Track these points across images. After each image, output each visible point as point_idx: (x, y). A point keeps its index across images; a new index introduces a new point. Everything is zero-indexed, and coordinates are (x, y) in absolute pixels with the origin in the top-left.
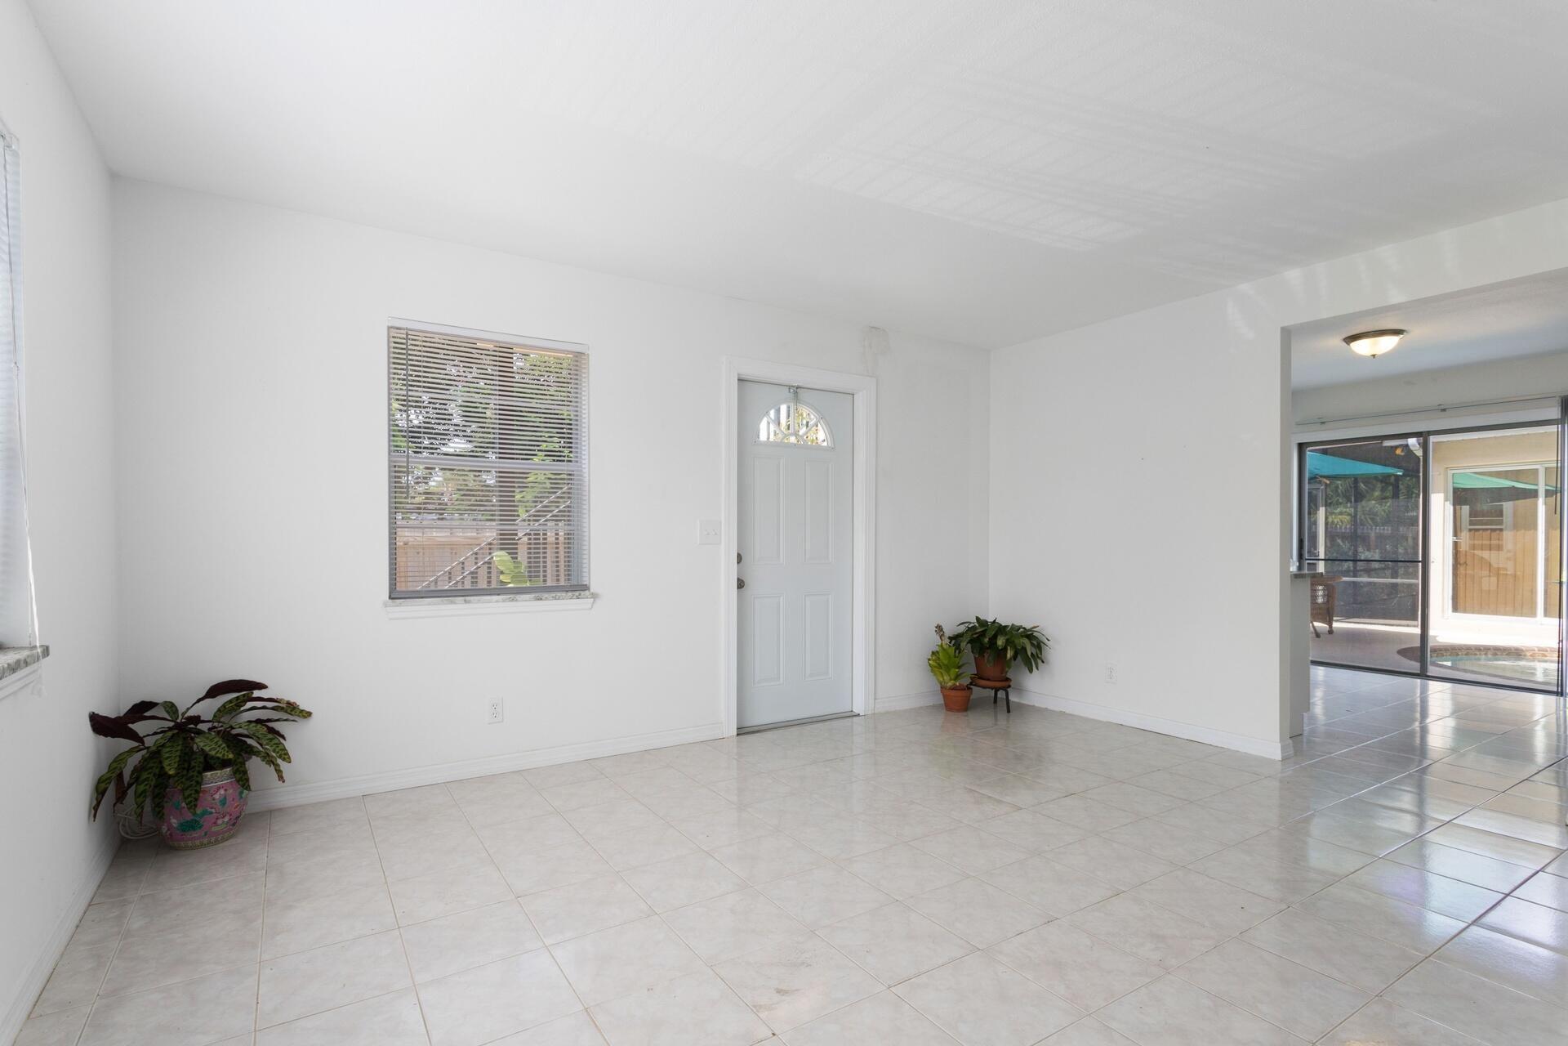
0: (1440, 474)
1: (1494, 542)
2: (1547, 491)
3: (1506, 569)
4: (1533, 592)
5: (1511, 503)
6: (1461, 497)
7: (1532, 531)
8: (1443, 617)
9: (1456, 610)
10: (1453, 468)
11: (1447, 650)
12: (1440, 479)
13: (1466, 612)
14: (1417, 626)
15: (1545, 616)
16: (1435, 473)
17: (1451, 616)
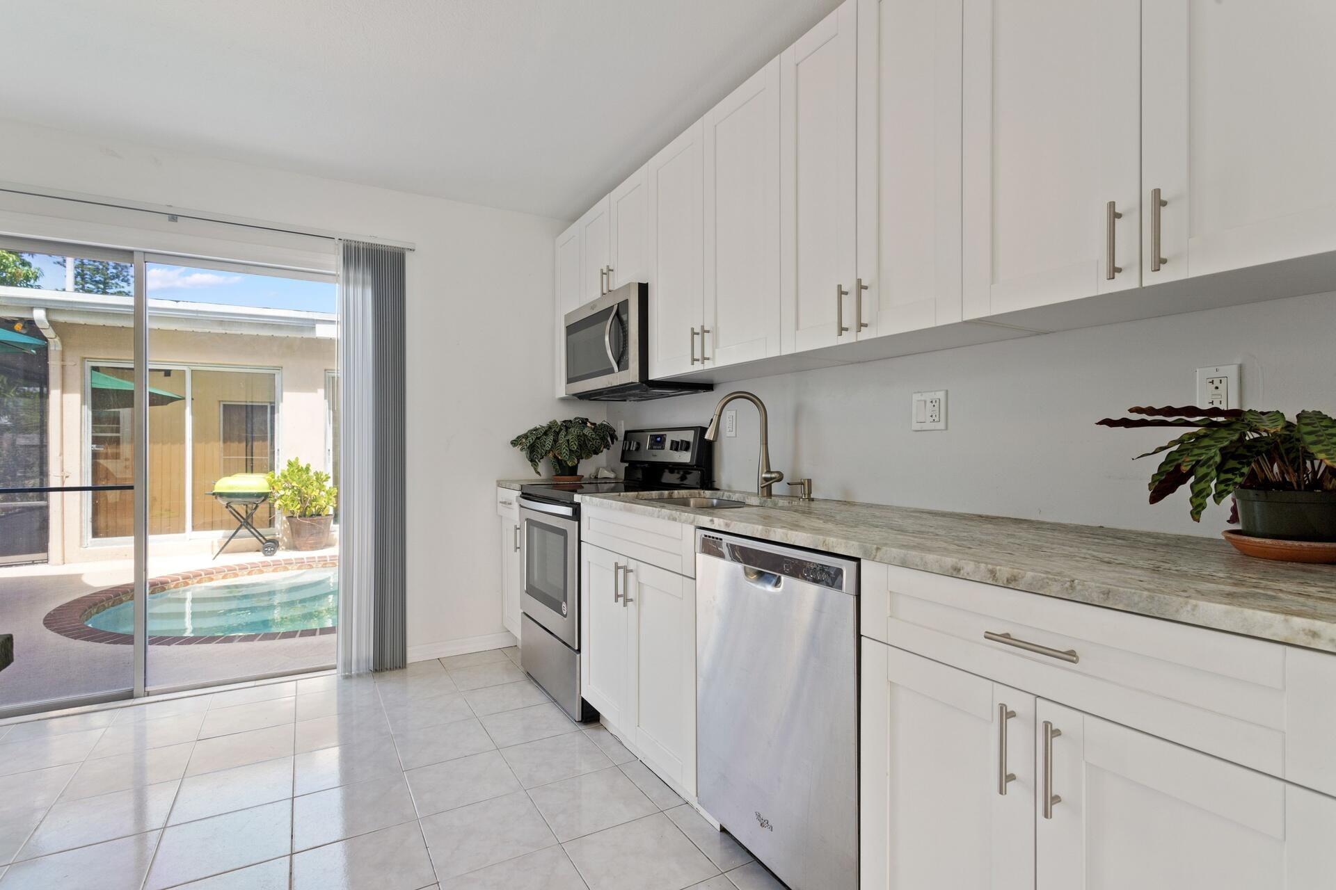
0: (72, 365)
4: (180, 499)
8: (81, 545)
9: (95, 534)
10: (90, 359)
11: (111, 598)
12: (74, 372)
13: (107, 535)
14: (46, 561)
15: (194, 528)
16: (69, 363)
17: (91, 542)
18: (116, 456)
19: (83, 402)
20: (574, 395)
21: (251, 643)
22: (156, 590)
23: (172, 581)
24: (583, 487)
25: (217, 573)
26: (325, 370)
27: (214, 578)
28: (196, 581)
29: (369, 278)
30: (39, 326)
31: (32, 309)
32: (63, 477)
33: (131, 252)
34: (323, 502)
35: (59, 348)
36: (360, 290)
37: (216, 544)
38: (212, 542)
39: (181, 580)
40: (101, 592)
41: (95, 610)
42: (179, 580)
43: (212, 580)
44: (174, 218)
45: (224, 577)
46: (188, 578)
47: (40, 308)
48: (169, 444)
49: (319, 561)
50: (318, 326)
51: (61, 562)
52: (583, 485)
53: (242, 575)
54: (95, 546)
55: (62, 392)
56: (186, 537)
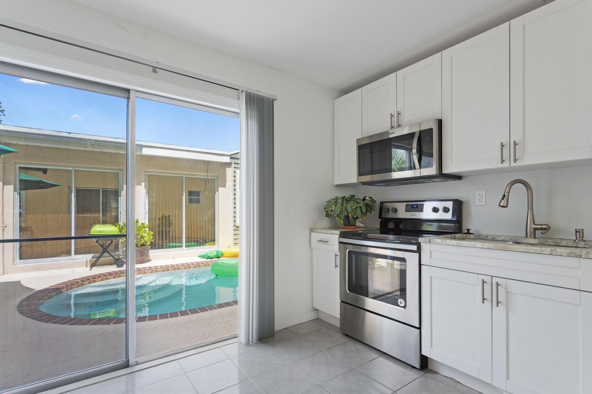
6: (22, 185)
8: (13, 264)
9: (21, 258)
10: (18, 163)
11: (47, 295)
12: (10, 170)
15: (76, 254)
16: (6, 165)
17: (19, 262)
19: (15, 190)
20: (361, 182)
22: (68, 289)
23: (76, 283)
25: (98, 277)
26: (145, 171)
27: (96, 280)
28: (87, 282)
32: (3, 227)
34: (146, 239)
38: (87, 261)
39: (80, 283)
40: (45, 290)
42: (79, 282)
44: (155, 69)
46: (84, 281)
49: (149, 270)
50: (144, 149)
51: (3, 273)
53: (111, 279)
54: (20, 264)
55: (4, 184)
56: (71, 258)
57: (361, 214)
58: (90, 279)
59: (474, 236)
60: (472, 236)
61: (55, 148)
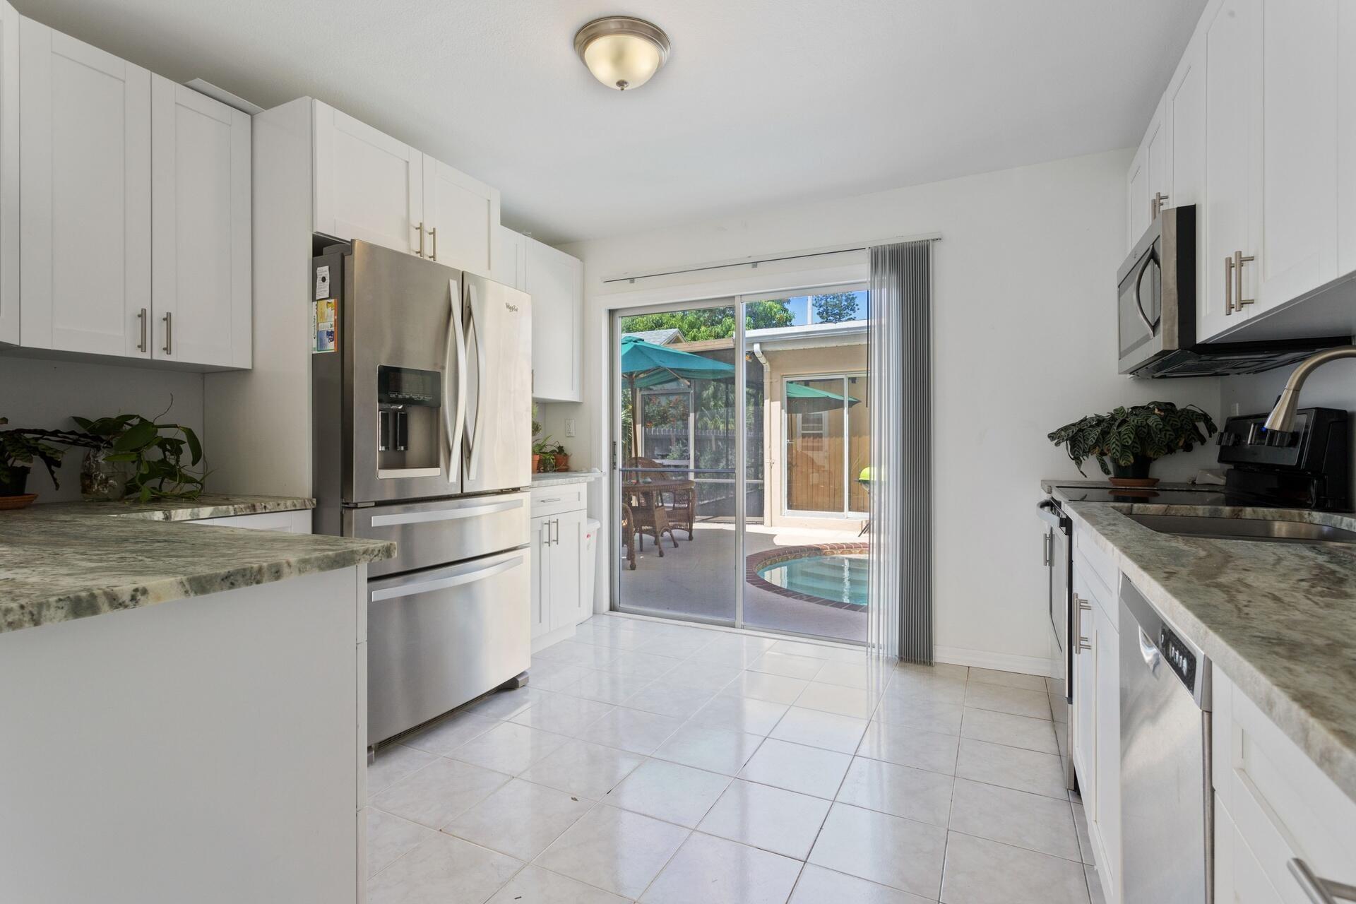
0: (777, 381)
1: (815, 444)
2: (849, 402)
3: (824, 467)
4: (842, 484)
5: (827, 412)
6: (792, 405)
7: (840, 438)
8: (781, 514)
9: (790, 507)
10: (787, 376)
11: (780, 555)
12: (777, 386)
13: (797, 509)
14: (762, 523)
15: (850, 510)
16: (774, 380)
17: (784, 512)
18: (819, 449)
19: (782, 408)
21: (839, 609)
24: (1158, 495)
29: (894, 278)
30: (757, 356)
31: (753, 344)
32: (771, 463)
33: (734, 297)
35: (769, 370)
36: (884, 291)
37: (864, 522)
38: (862, 522)
40: (781, 549)
41: (770, 562)
43: (851, 553)
44: (755, 265)
45: (860, 553)
46: (834, 549)
47: (757, 343)
48: (834, 437)
51: (770, 525)
52: (1159, 492)
54: (788, 515)
55: (771, 401)
56: (844, 516)
57: (1119, 450)
58: (843, 548)
59: (1320, 517)
60: (1318, 517)
61: (845, 346)
